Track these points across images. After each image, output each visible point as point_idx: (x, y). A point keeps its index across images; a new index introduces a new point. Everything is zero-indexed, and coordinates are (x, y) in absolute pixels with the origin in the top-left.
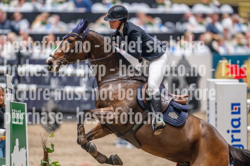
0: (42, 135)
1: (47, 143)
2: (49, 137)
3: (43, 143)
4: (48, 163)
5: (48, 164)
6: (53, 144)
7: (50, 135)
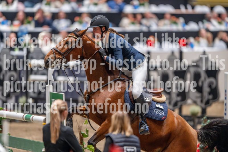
0: (78, 122)
1: (82, 128)
2: (84, 124)
3: (79, 129)
4: (84, 146)
5: (84, 148)
6: (88, 130)
7: (85, 122)
